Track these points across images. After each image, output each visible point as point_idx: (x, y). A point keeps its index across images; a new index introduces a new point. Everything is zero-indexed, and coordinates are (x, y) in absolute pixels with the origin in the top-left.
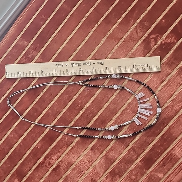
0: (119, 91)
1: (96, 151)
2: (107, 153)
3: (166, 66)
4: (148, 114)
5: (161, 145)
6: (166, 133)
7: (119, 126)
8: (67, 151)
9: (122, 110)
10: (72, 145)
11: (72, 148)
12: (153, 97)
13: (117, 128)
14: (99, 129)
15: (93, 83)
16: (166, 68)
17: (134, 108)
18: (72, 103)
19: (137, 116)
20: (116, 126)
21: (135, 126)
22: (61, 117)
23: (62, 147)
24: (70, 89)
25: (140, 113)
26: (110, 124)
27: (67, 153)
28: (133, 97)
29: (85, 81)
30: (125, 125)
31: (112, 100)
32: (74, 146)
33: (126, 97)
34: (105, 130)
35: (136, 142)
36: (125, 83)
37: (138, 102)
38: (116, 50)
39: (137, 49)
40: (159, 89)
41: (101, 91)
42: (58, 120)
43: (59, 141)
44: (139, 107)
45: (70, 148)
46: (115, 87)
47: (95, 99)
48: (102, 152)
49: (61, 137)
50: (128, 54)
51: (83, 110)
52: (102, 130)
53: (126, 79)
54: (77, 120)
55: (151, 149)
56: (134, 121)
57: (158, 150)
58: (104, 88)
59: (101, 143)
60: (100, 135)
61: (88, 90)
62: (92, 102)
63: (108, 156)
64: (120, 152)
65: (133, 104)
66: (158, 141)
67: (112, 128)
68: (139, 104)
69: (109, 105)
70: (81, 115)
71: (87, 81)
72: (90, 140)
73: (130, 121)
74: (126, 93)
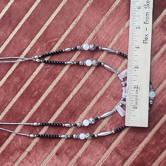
0: (93, 69)
1: (64, 156)
2: (79, 158)
3: (160, 30)
5: (157, 144)
6: (163, 127)
7: (95, 119)
8: (21, 159)
9: (98, 96)
10: (28, 149)
11: (29, 153)
13: (93, 123)
14: (66, 125)
15: (56, 59)
16: (160, 32)
17: (116, 93)
18: (25, 88)
19: (121, 104)
20: (91, 119)
21: (119, 119)
22: (10, 110)
23: (14, 153)
24: (22, 68)
26: (82, 116)
27: (22, 162)
28: (114, 77)
29: (44, 57)
30: (104, 118)
31: (84, 82)
32: (31, 151)
33: (103, 76)
34: (76, 125)
35: (121, 142)
36: (102, 57)
37: (122, 83)
38: (88, 9)
39: (117, 7)
41: (68, 69)
42: (6, 115)
43: (9, 145)
44: (124, 91)
45: (25, 154)
46: (88, 63)
47: (59, 81)
48: (72, 158)
49: (12, 139)
50: (104, 15)
51: (42, 98)
52: (71, 126)
53: (103, 51)
54: (35, 113)
55: (143, 149)
56: (117, 111)
57: (152, 151)
58: (72, 65)
59: (70, 144)
60: (69, 133)
61: (49, 68)
62: (56, 86)
63: (80, 163)
64: (98, 155)
65: (115, 87)
66: (152, 138)
67: (86, 123)
68: (124, 86)
69: (79, 90)
70: (40, 106)
71: (47, 56)
72: (54, 142)
73: (111, 111)
74: (103, 71)
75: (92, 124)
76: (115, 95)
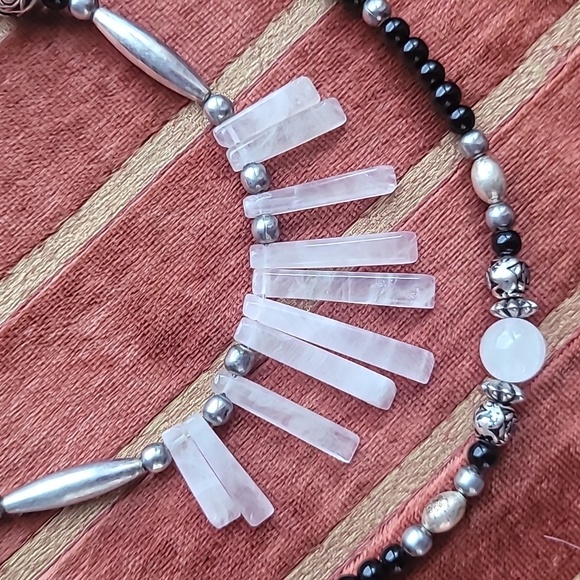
4: (375, 390)
12: (438, 164)
17: (178, 299)
19: (215, 406)
21: (169, 548)
25: (257, 368)
28: (177, 137)
30: (36, 519)
33: (79, 124)
37: (251, 205)
40: (534, 72)
44: (262, 283)
68: (260, 239)
73: (112, 457)
74: (88, 74)
76: (161, 314)
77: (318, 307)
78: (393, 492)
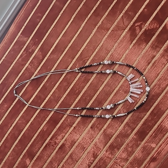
0: (111, 75)
1: (96, 129)
2: (105, 130)
3: (151, 49)
4: (139, 93)
5: (152, 119)
6: (155, 108)
7: (114, 105)
8: (70, 131)
9: (115, 91)
10: (74, 125)
11: (75, 128)
12: (141, 77)
14: (96, 108)
15: (88, 70)
16: (151, 51)
17: (126, 89)
18: (70, 89)
19: (129, 95)
20: (112, 105)
21: (128, 105)
22: (62, 102)
23: (66, 128)
24: (68, 77)
25: (132, 93)
26: (105, 104)
27: (70, 133)
28: (124, 79)
29: (81, 69)
30: (120, 104)
31: (106, 83)
32: (76, 126)
33: (118, 79)
34: (103, 109)
35: (130, 119)
36: (116, 68)
37: (129, 82)
38: (106, 39)
39: (124, 37)
40: (147, 70)
41: (96, 76)
42: (59, 105)
43: (62, 123)
44: (131, 87)
45: (72, 128)
46: (108, 71)
47: (91, 83)
48: (101, 129)
49: (64, 119)
50: (116, 42)
51: (81, 94)
52: (100, 109)
53: (117, 64)
54: (77, 103)
55: (144, 123)
56: (127, 100)
57: (149, 124)
58: (98, 73)
59: (99, 122)
60: (98, 114)
61: (84, 76)
62: (89, 86)
63: (106, 132)
64: (116, 128)
65: (125, 85)
66: (149, 116)
67: (109, 107)
68: (130, 84)
69: (103, 88)
70: (80, 99)
71: (82, 68)
72: (89, 120)
73: (124, 100)
74: (118, 76)
75: (112, 108)
76: (125, 90)
77: (135, 88)
78: (142, 99)
